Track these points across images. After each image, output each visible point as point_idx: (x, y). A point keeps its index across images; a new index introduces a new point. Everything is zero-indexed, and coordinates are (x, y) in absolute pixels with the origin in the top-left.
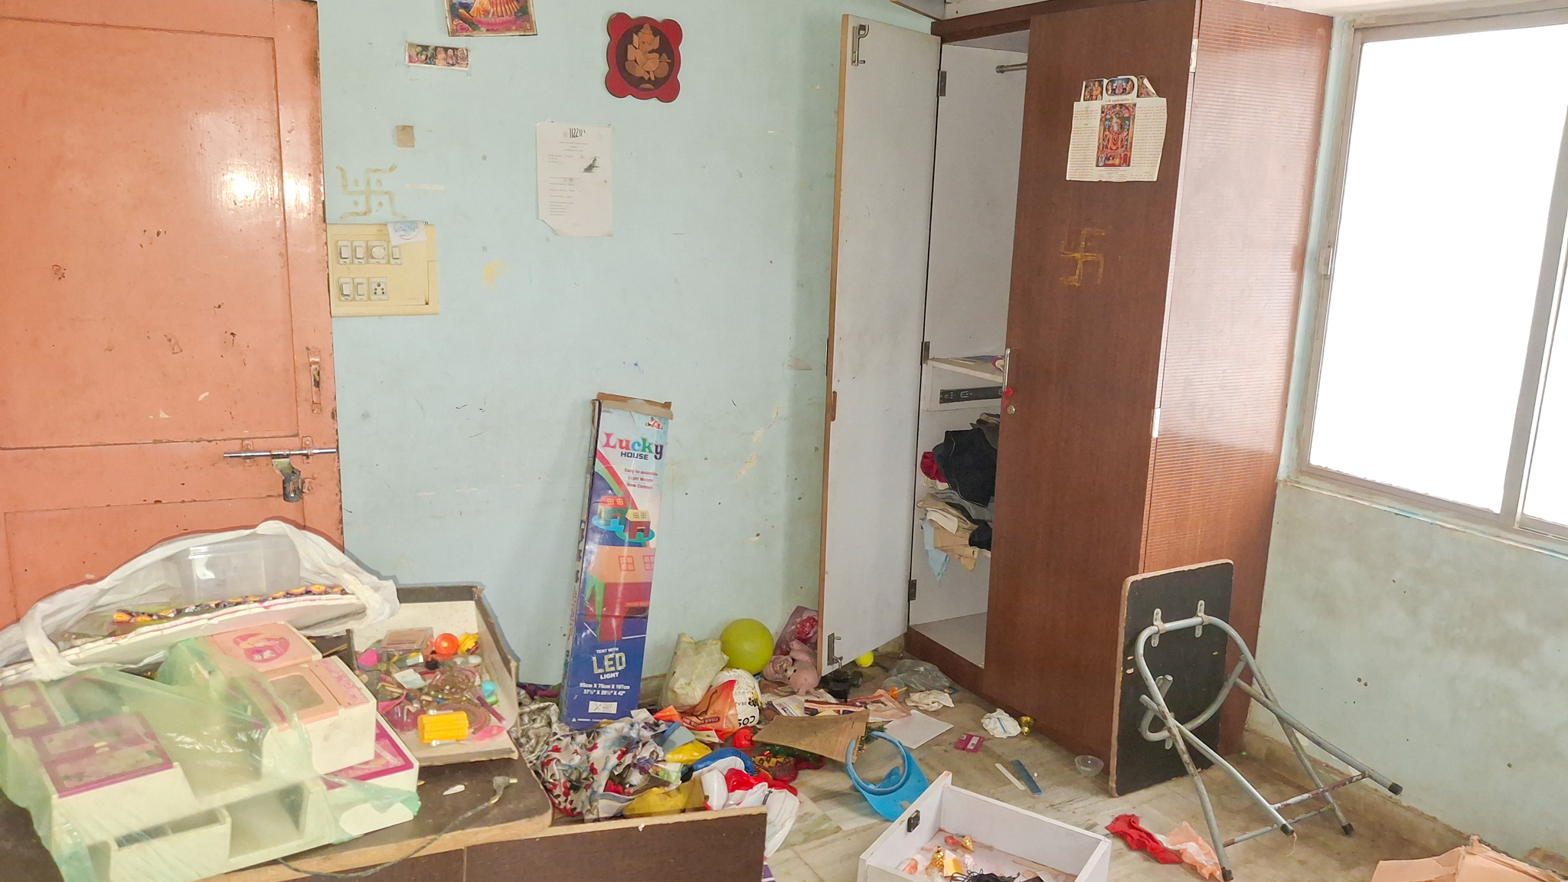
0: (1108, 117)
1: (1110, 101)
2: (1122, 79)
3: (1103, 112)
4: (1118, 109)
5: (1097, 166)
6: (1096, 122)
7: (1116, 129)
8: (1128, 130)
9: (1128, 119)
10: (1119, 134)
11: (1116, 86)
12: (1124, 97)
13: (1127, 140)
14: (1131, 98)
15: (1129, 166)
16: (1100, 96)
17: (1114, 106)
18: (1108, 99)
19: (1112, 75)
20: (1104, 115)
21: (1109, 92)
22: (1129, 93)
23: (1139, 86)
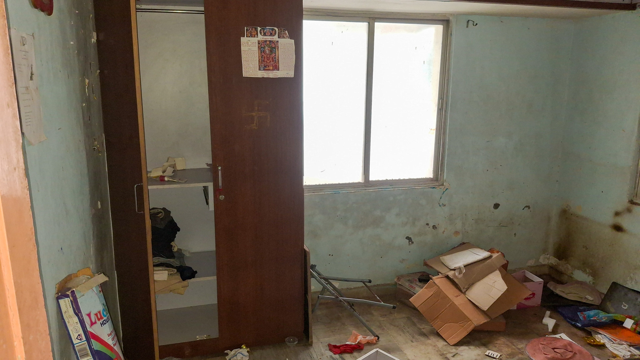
0: (262, 46)
1: (263, 38)
2: (269, 28)
3: (259, 44)
4: (268, 43)
5: (260, 70)
6: (256, 48)
7: (267, 52)
8: (275, 53)
9: (275, 48)
10: (270, 55)
11: (266, 32)
12: (271, 37)
13: (275, 58)
14: (276, 38)
15: (279, 70)
16: (256, 35)
17: (266, 41)
18: (260, 37)
19: (263, 26)
20: (260, 45)
21: (262, 34)
22: (274, 36)
23: (278, 33)
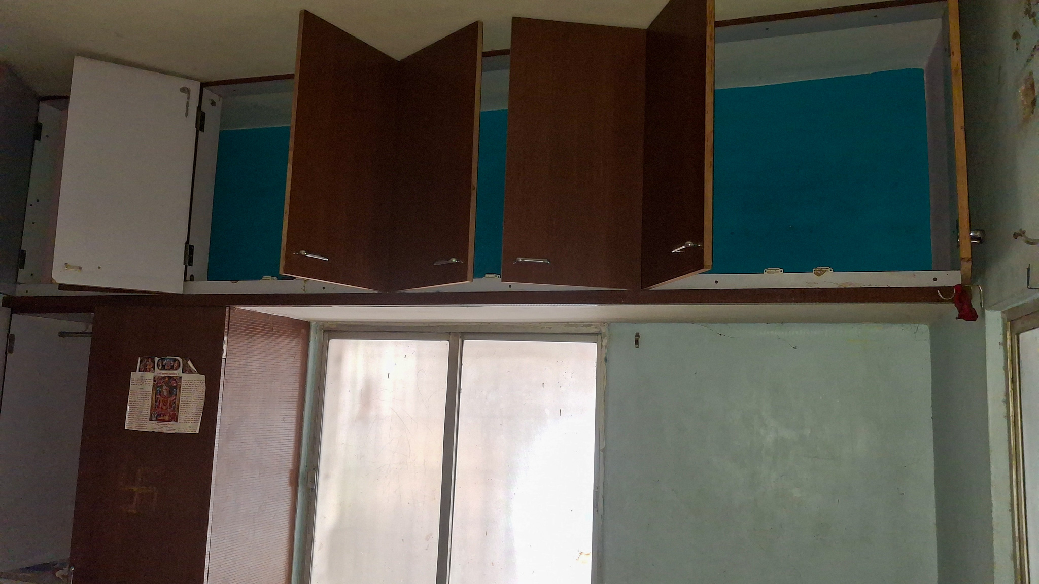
0: (159, 385)
1: (160, 373)
2: (170, 359)
3: (155, 381)
4: (167, 379)
5: (151, 420)
7: (165, 394)
8: (176, 396)
9: (175, 387)
10: (168, 398)
11: (166, 363)
12: (171, 372)
13: (175, 403)
14: (178, 373)
15: (177, 422)
16: (152, 369)
17: (164, 378)
18: (159, 372)
19: (162, 356)
20: (156, 383)
21: (160, 367)
22: (176, 369)
23: (183, 365)
